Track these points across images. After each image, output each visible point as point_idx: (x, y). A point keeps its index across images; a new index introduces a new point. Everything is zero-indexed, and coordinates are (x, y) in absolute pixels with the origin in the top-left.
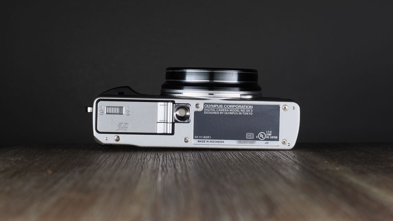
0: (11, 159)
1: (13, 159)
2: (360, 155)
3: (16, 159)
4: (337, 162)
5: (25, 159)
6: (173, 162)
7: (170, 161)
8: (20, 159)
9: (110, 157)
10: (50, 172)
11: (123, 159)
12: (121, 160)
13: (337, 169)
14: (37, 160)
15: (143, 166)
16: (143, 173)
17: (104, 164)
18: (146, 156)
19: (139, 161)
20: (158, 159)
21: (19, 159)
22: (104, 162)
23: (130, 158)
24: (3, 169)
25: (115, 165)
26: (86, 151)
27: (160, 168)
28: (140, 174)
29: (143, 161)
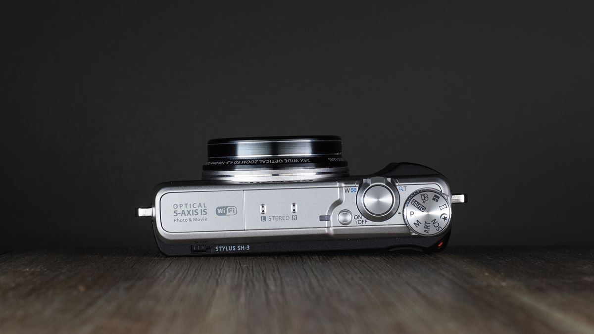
0: (25, 270)
1: (28, 270)
2: (537, 264)
3: (33, 270)
4: (502, 274)
5: (45, 269)
6: (263, 275)
7: (258, 273)
8: (39, 270)
9: (170, 267)
10: (82, 289)
11: (189, 269)
12: (187, 271)
13: (504, 284)
14: (63, 271)
15: (219, 280)
16: (218, 291)
17: (161, 278)
18: (223, 266)
19: (213, 273)
20: (240, 270)
21: (37, 270)
22: (162, 274)
23: (199, 269)
24: (13, 285)
25: (177, 278)
26: (135, 258)
27: (244, 283)
28: (214, 292)
29: (219, 273)
